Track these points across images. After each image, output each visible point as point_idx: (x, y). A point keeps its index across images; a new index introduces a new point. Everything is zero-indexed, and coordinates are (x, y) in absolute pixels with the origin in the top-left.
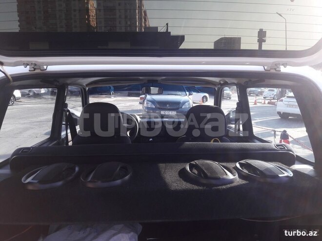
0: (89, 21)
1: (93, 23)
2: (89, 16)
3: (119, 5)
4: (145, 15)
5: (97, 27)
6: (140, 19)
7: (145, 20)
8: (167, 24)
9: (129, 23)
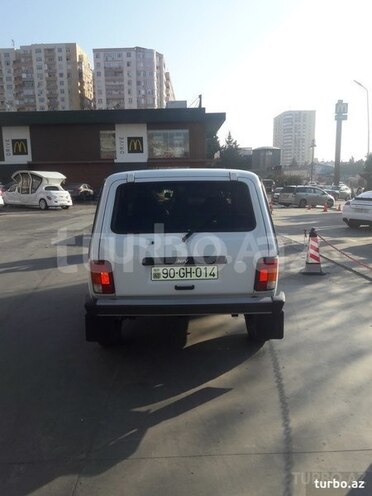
0: (83, 91)
1: (89, 95)
2: (82, 83)
3: (128, 65)
4: (168, 79)
5: (94, 99)
6: (160, 86)
7: (168, 87)
8: (200, 96)
9: (143, 92)
